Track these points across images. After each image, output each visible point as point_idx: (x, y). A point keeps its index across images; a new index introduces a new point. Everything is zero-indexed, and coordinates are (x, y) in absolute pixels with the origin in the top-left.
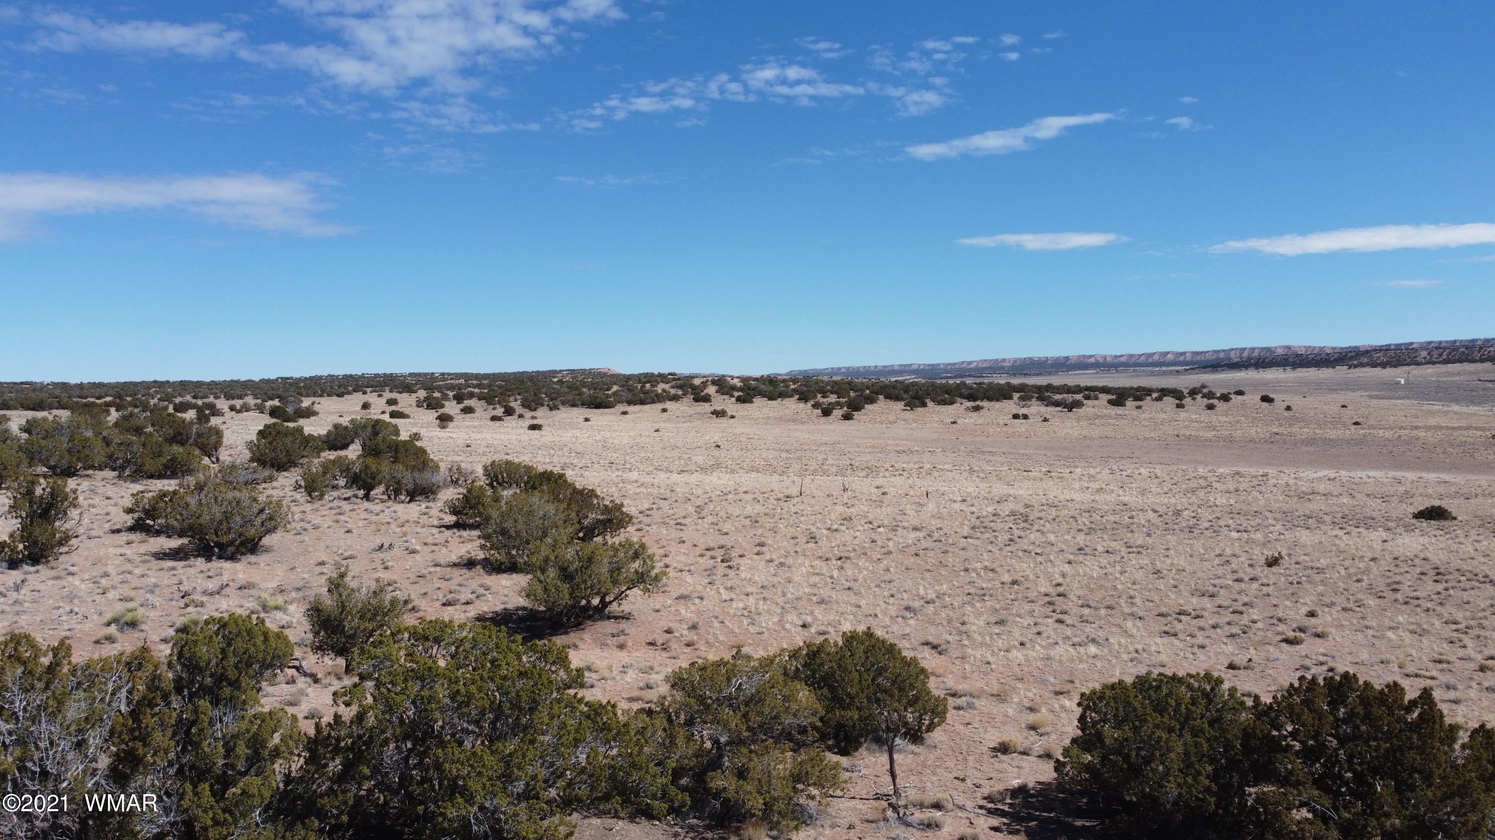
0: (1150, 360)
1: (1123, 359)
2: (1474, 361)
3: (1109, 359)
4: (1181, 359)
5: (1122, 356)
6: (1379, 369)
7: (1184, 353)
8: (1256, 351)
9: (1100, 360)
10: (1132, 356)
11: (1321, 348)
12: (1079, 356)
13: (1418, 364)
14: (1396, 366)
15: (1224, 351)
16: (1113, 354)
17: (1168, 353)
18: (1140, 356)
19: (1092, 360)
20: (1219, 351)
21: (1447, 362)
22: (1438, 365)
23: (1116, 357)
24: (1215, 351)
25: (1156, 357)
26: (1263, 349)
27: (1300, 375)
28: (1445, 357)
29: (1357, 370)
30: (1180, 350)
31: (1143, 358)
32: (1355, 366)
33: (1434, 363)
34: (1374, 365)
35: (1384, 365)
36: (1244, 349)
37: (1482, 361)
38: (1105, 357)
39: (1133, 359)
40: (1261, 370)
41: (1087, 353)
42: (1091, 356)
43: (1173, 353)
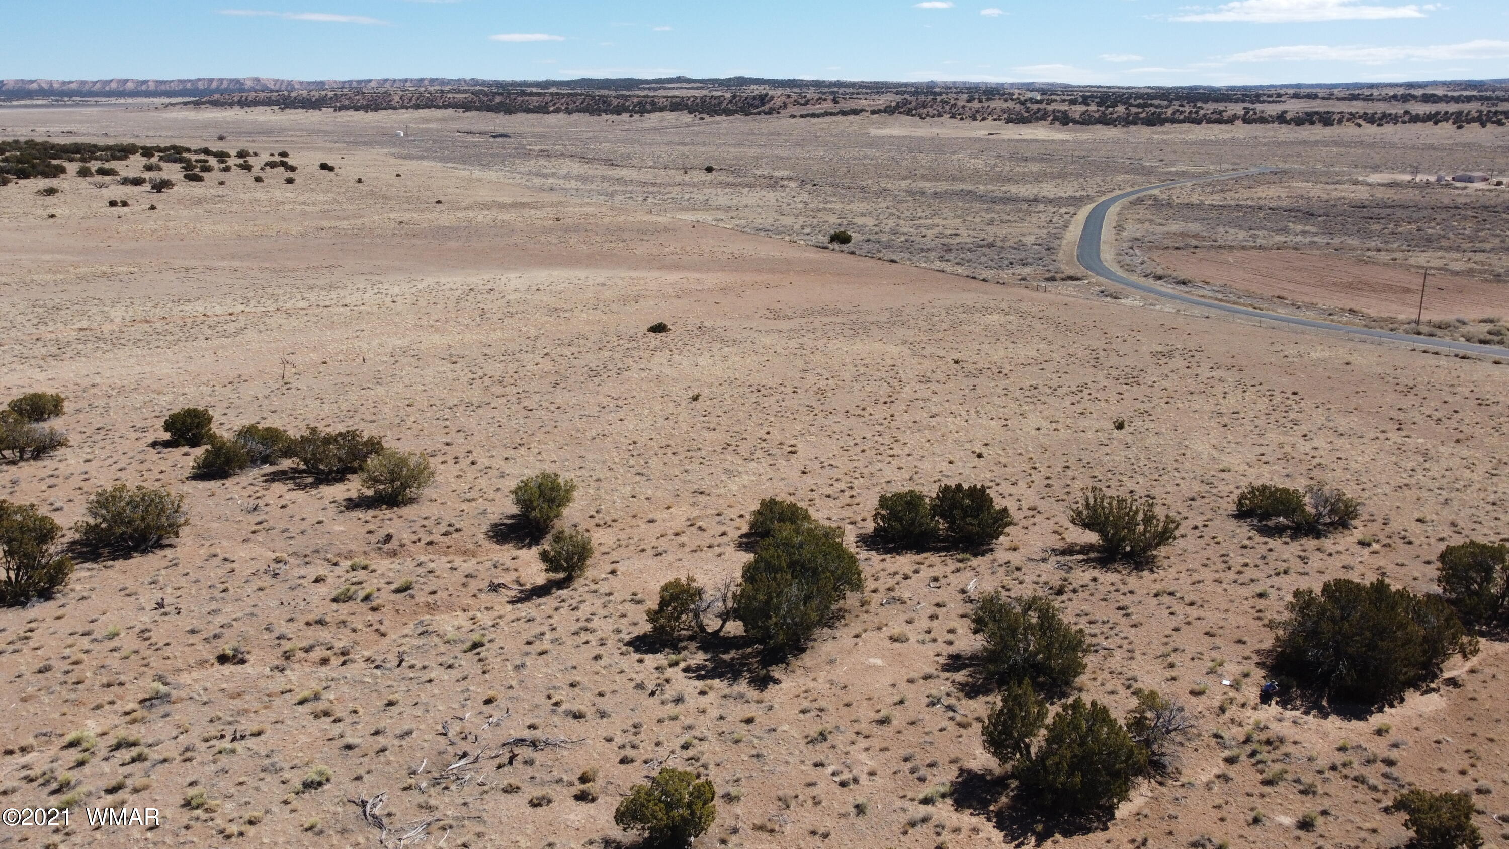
0: (107, 88)
1: (73, 86)
2: (438, 107)
3: (56, 85)
4: (144, 87)
5: (71, 82)
6: (361, 113)
7: (145, 82)
8: (225, 82)
9: (45, 86)
10: (83, 82)
11: (290, 83)
12: (16, 81)
13: (395, 108)
14: (376, 110)
15: (190, 81)
16: (61, 79)
17: (127, 81)
18: (95, 83)
19: (34, 86)
20: (185, 81)
21: (417, 107)
22: (410, 110)
23: (64, 83)
24: (180, 81)
25: (114, 85)
26: (231, 80)
27: (292, 117)
28: (414, 102)
29: (343, 113)
30: (142, 78)
31: (98, 85)
32: (340, 109)
33: (407, 108)
34: (357, 109)
35: (366, 108)
36: (211, 80)
37: (445, 107)
38: (51, 83)
39: (87, 87)
40: (249, 110)
41: (27, 77)
42: (32, 82)
43: (133, 81)
